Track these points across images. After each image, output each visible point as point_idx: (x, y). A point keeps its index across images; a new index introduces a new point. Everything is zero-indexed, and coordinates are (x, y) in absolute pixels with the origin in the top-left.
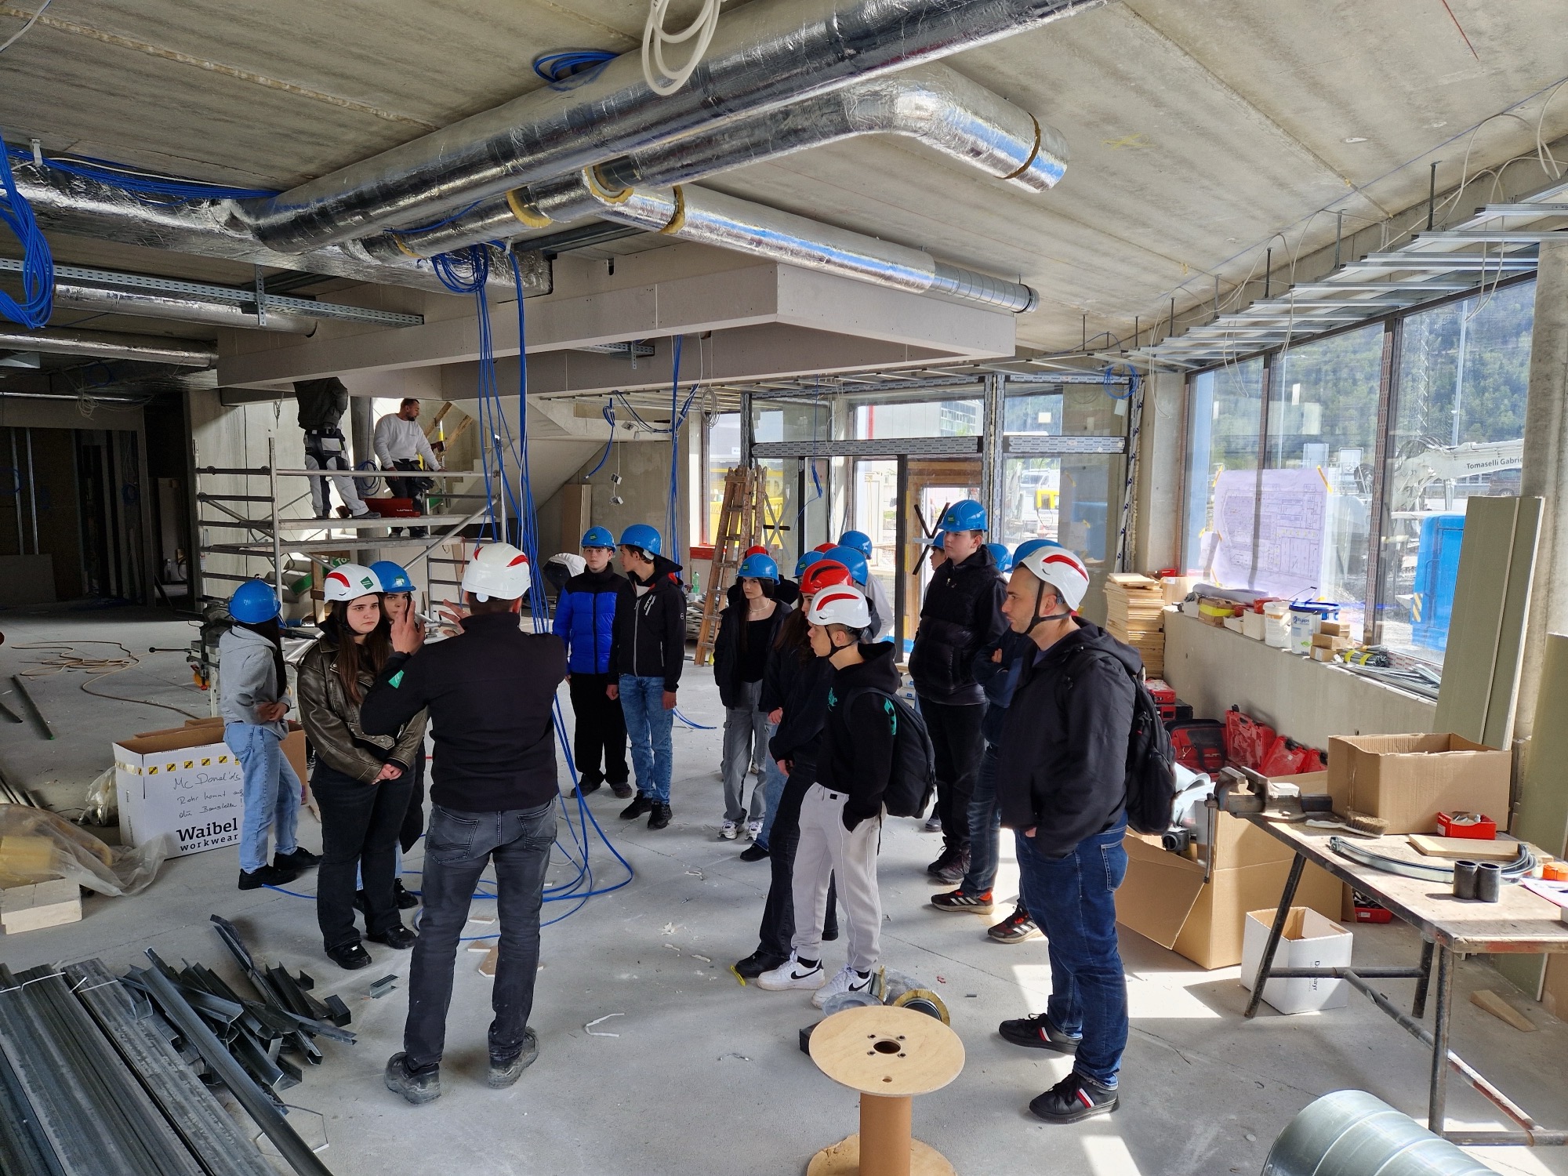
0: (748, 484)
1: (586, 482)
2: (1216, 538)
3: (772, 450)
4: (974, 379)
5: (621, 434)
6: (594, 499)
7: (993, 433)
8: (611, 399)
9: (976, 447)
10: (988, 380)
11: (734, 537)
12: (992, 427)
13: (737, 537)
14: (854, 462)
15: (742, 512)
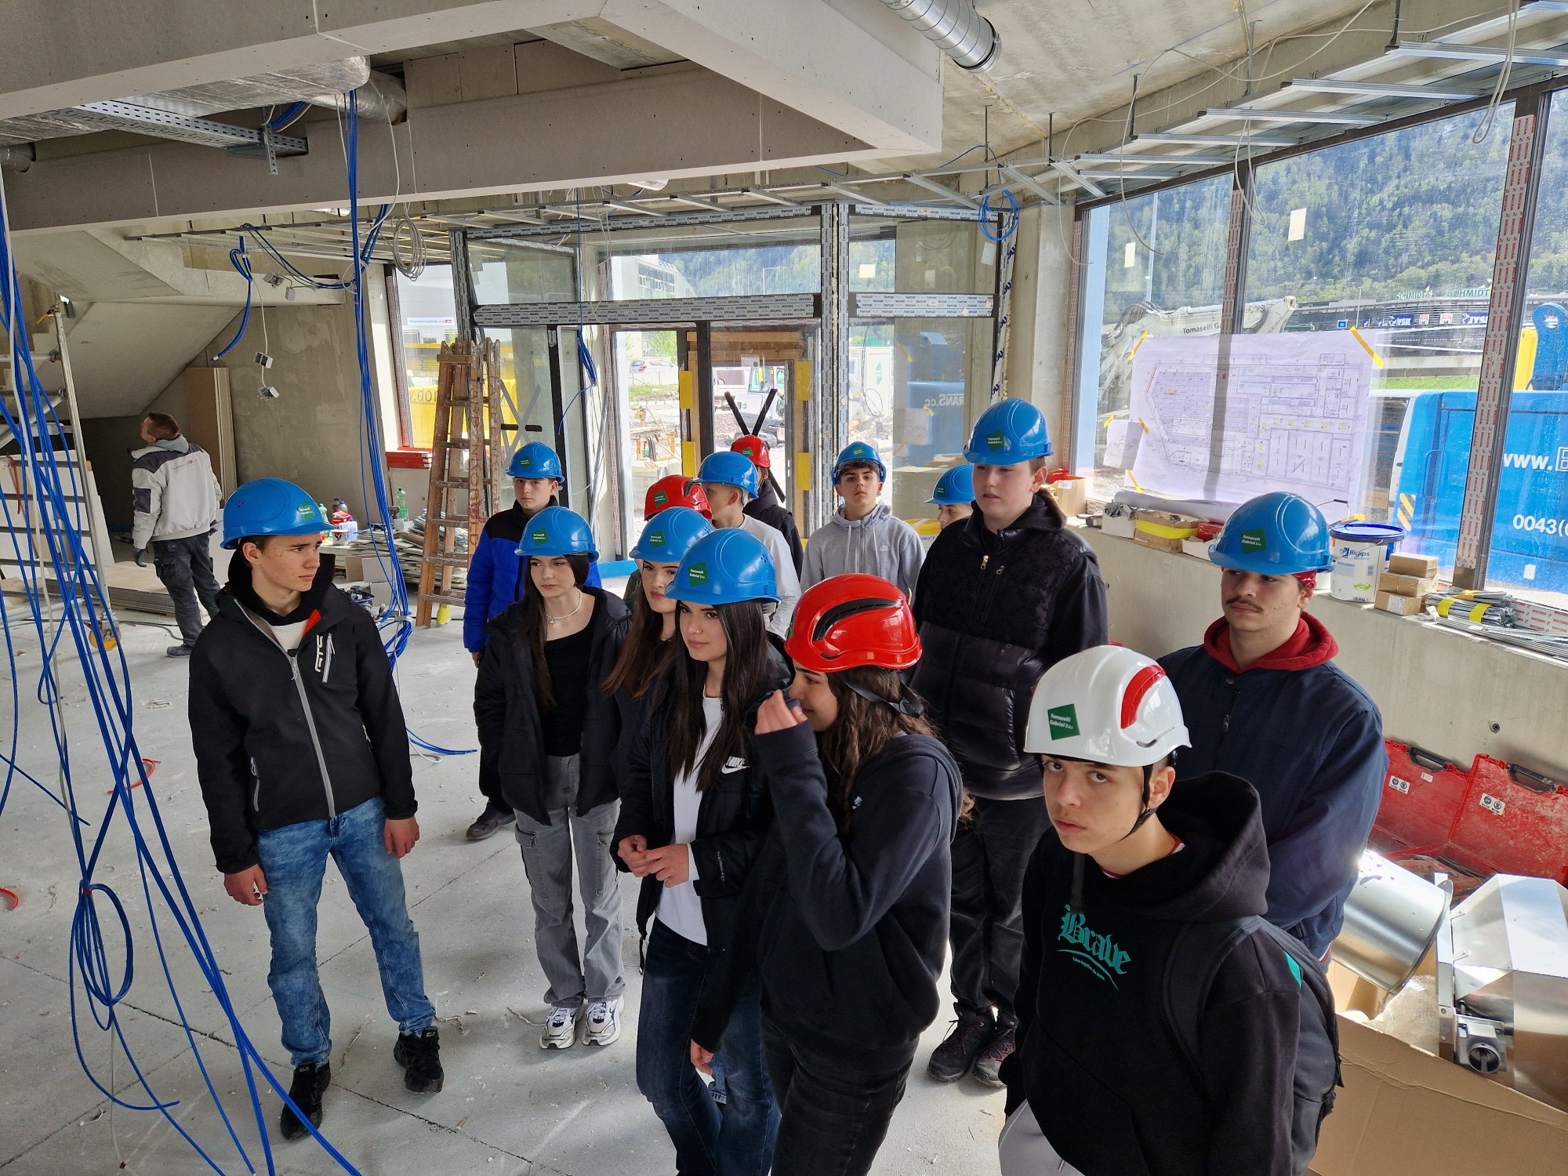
0: (474, 365)
1: (218, 364)
2: (1137, 430)
3: (501, 316)
4: (805, 210)
5: (265, 293)
6: (235, 386)
7: (835, 289)
8: (241, 238)
9: (811, 310)
10: (827, 211)
11: (458, 444)
12: (834, 280)
13: (465, 444)
14: (612, 333)
15: (468, 407)
